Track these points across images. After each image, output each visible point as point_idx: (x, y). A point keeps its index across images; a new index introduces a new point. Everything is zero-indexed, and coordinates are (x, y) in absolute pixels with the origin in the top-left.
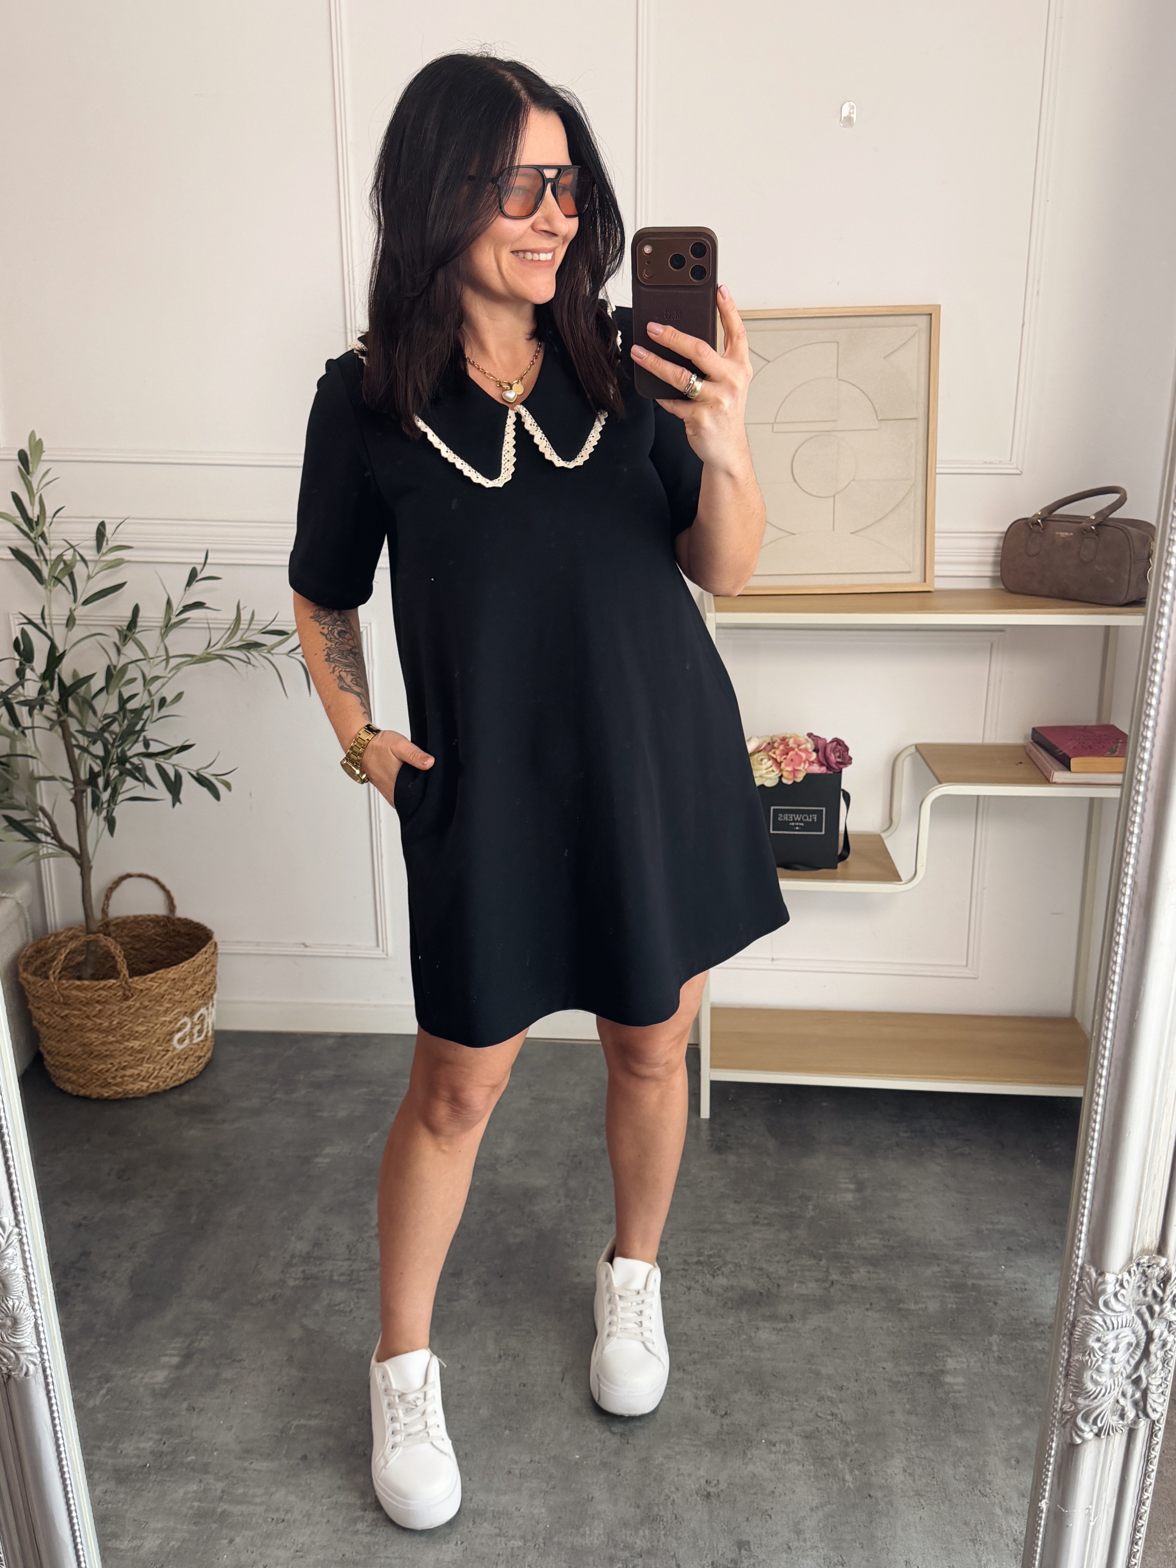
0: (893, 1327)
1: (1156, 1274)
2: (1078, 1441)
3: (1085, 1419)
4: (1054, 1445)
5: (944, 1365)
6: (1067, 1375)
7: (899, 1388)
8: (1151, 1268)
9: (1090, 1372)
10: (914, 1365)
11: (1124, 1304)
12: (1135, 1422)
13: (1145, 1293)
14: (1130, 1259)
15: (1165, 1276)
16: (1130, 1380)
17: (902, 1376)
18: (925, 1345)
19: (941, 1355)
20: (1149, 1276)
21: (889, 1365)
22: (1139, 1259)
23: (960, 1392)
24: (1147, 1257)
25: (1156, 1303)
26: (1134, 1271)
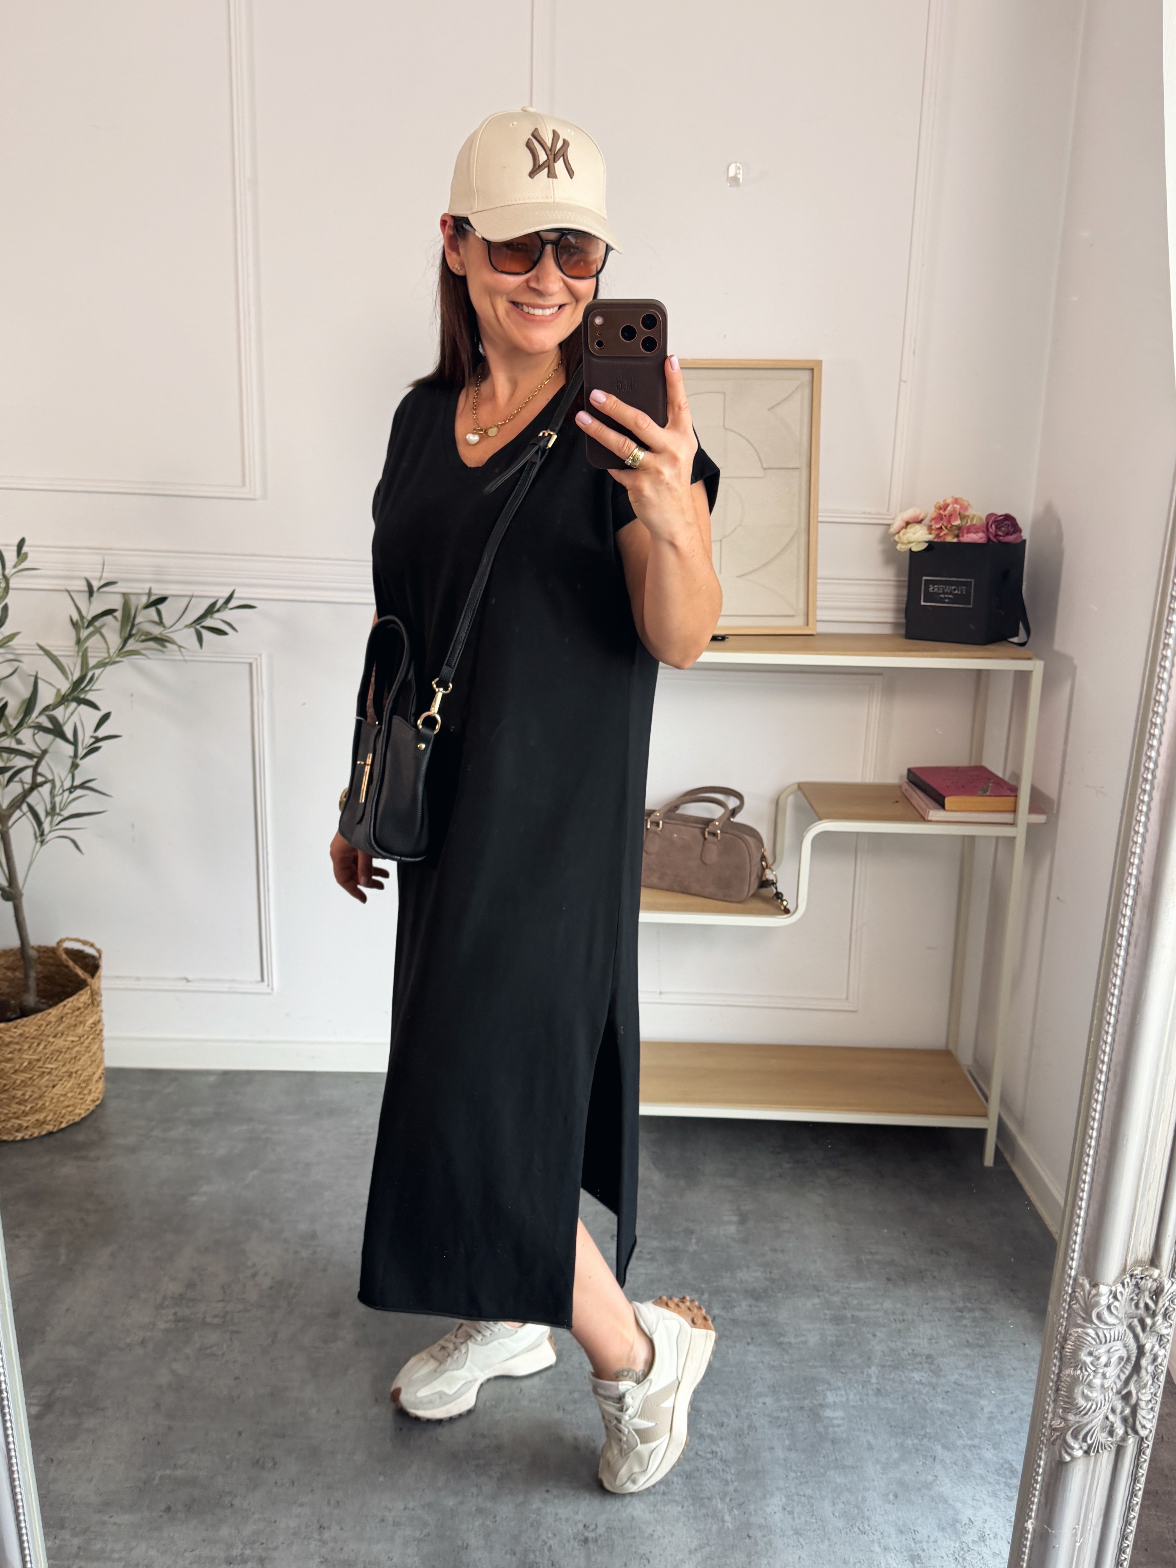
0: (774, 1361)
1: (1149, 1286)
2: (1068, 1458)
3: (1075, 1436)
4: (1042, 1463)
5: (824, 1399)
6: (1057, 1390)
7: (779, 1423)
8: (1144, 1281)
9: (1081, 1388)
10: (794, 1400)
11: (1117, 1317)
12: (1124, 1439)
13: (1137, 1306)
14: (1124, 1270)
15: (1157, 1288)
16: (1120, 1396)
17: (782, 1411)
18: (805, 1379)
19: (821, 1388)
20: (1142, 1288)
21: (769, 1400)
22: (1133, 1271)
23: (839, 1426)
24: (1140, 1269)
25: (1148, 1316)
26: (1128, 1283)
